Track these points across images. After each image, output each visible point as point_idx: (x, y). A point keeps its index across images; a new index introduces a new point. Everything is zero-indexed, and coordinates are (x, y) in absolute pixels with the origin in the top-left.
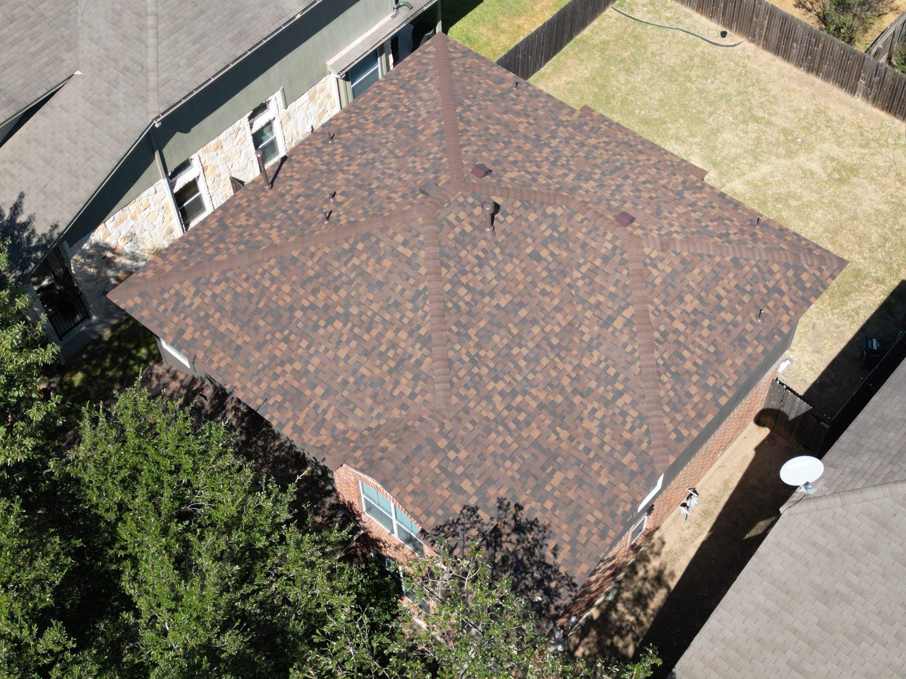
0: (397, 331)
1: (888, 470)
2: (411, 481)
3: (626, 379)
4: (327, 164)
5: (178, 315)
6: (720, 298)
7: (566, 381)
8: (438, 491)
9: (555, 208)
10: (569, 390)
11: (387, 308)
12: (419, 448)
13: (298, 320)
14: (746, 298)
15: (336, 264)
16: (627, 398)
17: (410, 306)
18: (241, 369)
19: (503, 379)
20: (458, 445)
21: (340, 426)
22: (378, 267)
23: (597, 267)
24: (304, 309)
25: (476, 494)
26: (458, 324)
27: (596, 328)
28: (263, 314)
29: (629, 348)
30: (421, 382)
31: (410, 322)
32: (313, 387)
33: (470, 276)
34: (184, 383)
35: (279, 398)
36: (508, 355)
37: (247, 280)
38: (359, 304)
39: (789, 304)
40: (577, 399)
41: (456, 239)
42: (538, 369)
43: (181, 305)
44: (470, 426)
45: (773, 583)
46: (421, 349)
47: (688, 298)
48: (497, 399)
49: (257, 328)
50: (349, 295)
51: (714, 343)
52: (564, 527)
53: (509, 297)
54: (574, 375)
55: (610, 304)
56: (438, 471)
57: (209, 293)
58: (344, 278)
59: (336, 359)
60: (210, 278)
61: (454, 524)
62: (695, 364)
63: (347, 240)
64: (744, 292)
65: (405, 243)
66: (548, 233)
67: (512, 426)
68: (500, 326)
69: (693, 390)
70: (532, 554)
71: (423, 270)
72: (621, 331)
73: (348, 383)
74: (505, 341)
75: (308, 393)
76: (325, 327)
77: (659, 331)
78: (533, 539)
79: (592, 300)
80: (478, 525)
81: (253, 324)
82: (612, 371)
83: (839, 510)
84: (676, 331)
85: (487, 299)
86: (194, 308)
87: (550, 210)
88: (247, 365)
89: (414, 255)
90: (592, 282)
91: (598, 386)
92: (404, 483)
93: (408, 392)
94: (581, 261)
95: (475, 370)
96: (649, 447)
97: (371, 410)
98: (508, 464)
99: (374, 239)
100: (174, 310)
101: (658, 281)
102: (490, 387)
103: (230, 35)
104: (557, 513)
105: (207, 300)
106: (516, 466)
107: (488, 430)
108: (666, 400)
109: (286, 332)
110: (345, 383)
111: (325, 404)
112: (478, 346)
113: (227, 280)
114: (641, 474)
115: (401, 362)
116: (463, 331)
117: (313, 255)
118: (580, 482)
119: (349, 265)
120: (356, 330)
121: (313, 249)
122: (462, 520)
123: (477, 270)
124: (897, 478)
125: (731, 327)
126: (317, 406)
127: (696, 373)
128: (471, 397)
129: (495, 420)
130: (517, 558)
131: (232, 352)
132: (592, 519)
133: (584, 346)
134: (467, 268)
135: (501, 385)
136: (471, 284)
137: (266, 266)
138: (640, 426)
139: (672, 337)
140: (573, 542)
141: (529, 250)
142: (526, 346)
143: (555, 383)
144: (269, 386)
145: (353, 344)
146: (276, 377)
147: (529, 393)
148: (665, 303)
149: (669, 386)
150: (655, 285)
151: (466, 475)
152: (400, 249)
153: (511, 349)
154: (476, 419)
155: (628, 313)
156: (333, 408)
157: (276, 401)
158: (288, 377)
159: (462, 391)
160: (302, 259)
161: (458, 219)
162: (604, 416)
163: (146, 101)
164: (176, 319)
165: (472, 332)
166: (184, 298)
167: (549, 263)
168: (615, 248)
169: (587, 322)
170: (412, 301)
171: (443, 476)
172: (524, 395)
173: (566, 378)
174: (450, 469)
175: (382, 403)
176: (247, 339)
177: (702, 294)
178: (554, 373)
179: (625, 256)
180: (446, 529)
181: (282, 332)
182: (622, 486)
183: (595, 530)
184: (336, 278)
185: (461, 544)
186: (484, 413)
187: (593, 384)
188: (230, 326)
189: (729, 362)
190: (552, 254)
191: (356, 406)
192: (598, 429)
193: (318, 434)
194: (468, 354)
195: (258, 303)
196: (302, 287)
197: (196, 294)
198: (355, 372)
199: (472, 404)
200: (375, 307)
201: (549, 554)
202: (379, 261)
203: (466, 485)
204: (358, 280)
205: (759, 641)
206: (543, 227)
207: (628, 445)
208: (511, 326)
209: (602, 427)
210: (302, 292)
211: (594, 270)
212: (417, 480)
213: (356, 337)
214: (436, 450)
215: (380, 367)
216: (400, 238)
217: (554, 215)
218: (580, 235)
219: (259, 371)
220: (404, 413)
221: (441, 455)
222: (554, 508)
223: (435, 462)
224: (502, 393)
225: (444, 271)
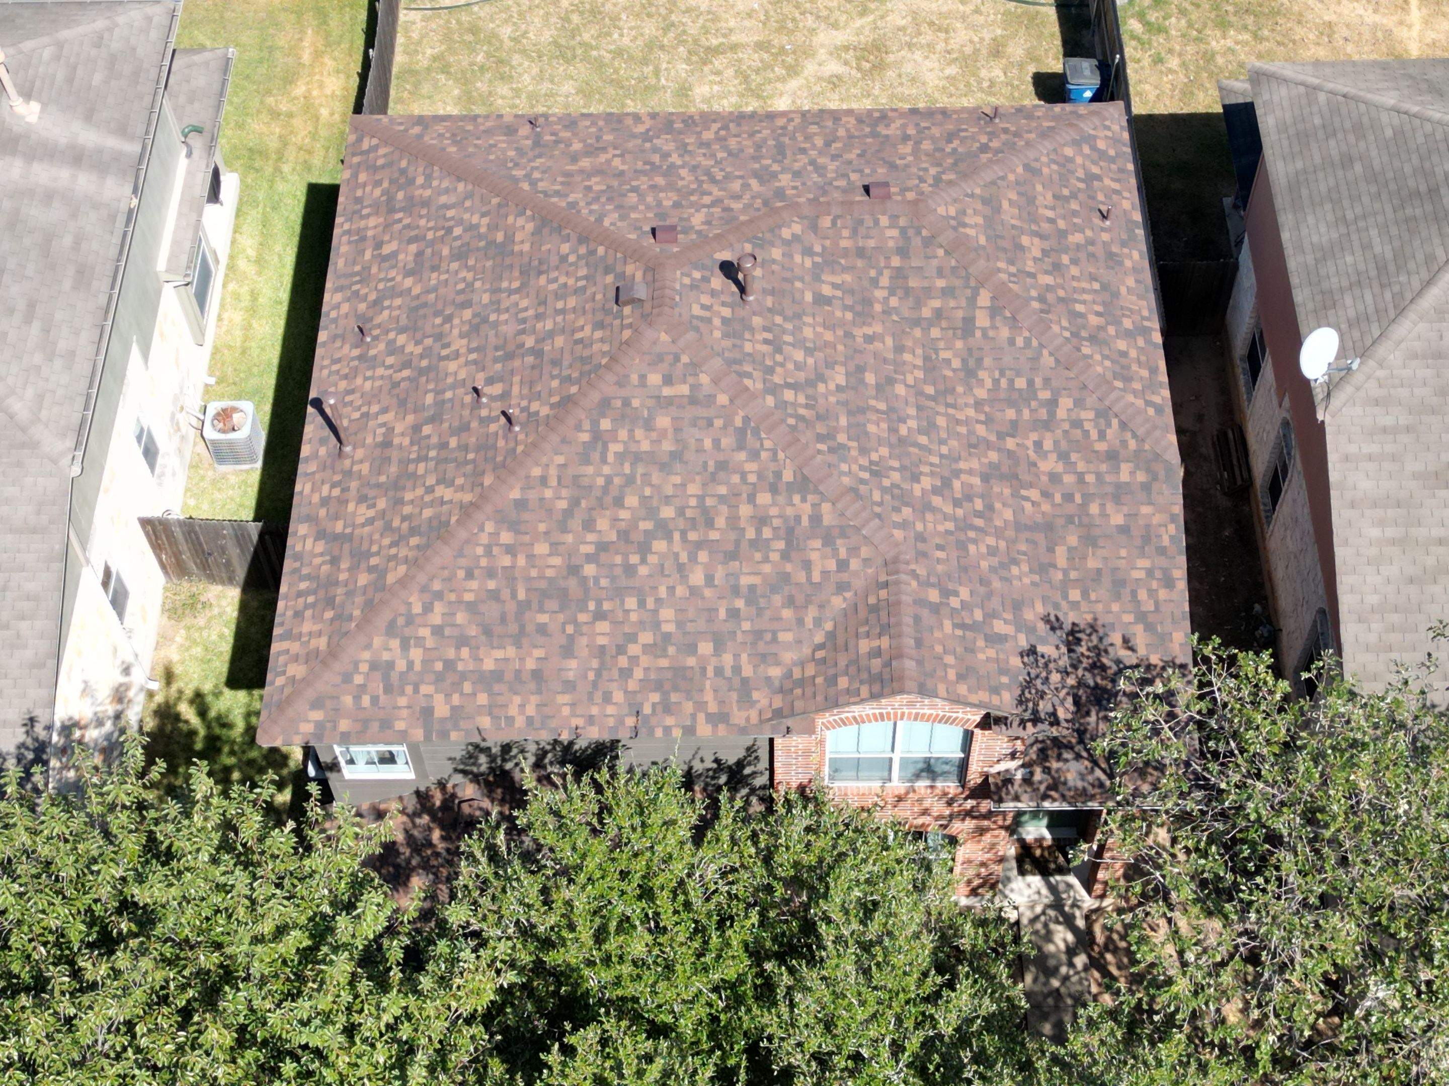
0: (751, 499)
1: (1388, 295)
2: (946, 666)
3: (1047, 381)
4: (407, 364)
5: (402, 693)
6: (1052, 221)
7: (981, 430)
8: (981, 656)
9: (789, 227)
10: (993, 438)
11: (713, 478)
12: (917, 619)
13: (596, 579)
14: (1074, 205)
15: (590, 470)
16: (1066, 403)
17: (742, 456)
18: (562, 699)
19: (921, 473)
20: (950, 586)
21: (775, 672)
22: (654, 435)
23: (898, 269)
24: (589, 558)
25: (1018, 630)
26: (821, 438)
27: (959, 344)
28: (535, 606)
29: (1020, 342)
30: (839, 542)
31: (760, 476)
32: (692, 649)
33: (779, 370)
34: (410, 810)
35: (655, 697)
36: (902, 441)
37: (470, 575)
38: (667, 500)
39: (1116, 186)
40: (1010, 444)
41: (726, 335)
42: (944, 435)
43: (394, 676)
44: (941, 554)
45: (1375, 505)
46: (804, 500)
47: (1025, 240)
48: (937, 501)
49: (542, 630)
50: (644, 499)
51: (1093, 278)
52: (1115, 607)
53: (841, 369)
54: (982, 417)
55: (952, 303)
56: (959, 632)
57: (424, 632)
58: (617, 481)
59: (694, 591)
60: (410, 610)
61: (1029, 684)
62: (1098, 314)
63: (578, 428)
64: (1067, 199)
65: (668, 380)
66: (808, 263)
67: (979, 522)
68: (862, 411)
69: (1122, 345)
70: (1104, 668)
71: (723, 399)
72: (994, 327)
73: (738, 610)
74: (884, 426)
75: (691, 661)
76: (643, 561)
77: (1033, 299)
78: (1089, 649)
79: (926, 313)
80: (1052, 666)
81: (530, 628)
82: (1021, 383)
83: (1380, 373)
84: (1049, 288)
85: (821, 388)
86: (418, 667)
87: (786, 233)
88: (569, 686)
89: (694, 387)
90: (907, 291)
91: (1019, 412)
92: (940, 673)
93: (832, 565)
94: (873, 273)
95: (886, 482)
96: (1141, 440)
97: (800, 622)
98: (1015, 570)
99: (618, 403)
100: (388, 689)
101: (982, 241)
102: (918, 492)
103: (67, 284)
104: (1093, 596)
105: (430, 643)
106: (1025, 568)
107: (962, 546)
108: (1109, 375)
109: (592, 606)
110: (734, 614)
111: (728, 659)
112: (863, 451)
113: (439, 595)
114: (1155, 478)
115: (790, 534)
116: (831, 443)
117: (544, 480)
118: (1090, 540)
119: (611, 458)
120: (692, 536)
121: (537, 472)
122: (1033, 672)
123: (779, 358)
124: (1408, 296)
125: (1090, 248)
126: (719, 671)
127: (1108, 323)
128: (911, 519)
129: (958, 528)
130: (1088, 687)
131: (532, 686)
132: (1141, 575)
133: (962, 374)
134: (769, 362)
135: (927, 482)
136: (790, 380)
137: (484, 539)
138: (1109, 425)
139: (1050, 297)
140: (1141, 617)
141: (809, 297)
142: (908, 416)
143: (974, 440)
144: (626, 692)
145: (703, 556)
146: (626, 673)
147: (961, 471)
148: (1011, 262)
149: (1098, 357)
150: (984, 248)
151: (991, 615)
152: (667, 391)
153: (896, 431)
154: (937, 540)
155: (984, 299)
156: (744, 657)
157: (654, 705)
158: (645, 661)
159: (896, 518)
160: (532, 495)
161: (704, 307)
162: (1056, 443)
163: (34, 445)
164: (402, 701)
165: (842, 438)
166: (391, 665)
167: (842, 299)
168: (903, 231)
169: (942, 345)
170: (741, 447)
171: (968, 634)
172: (958, 477)
173: (978, 426)
174: (968, 621)
175: (808, 601)
176: (538, 653)
177: (1033, 227)
178: (963, 430)
179: (924, 233)
180: (1028, 695)
181: (584, 609)
182: (1145, 510)
183: (1154, 585)
184: (606, 489)
185: (1057, 702)
186: (941, 528)
187: (1011, 414)
188: (499, 654)
189: (1123, 290)
190: (835, 286)
191: (774, 633)
192: (1061, 464)
193: (752, 704)
194: (862, 468)
195: (514, 595)
196: (564, 530)
197: (405, 645)
198: (736, 591)
199: (919, 527)
200: (693, 489)
201: (1123, 653)
202: (649, 426)
203: (999, 627)
204: (640, 470)
205: (1411, 581)
206: (798, 259)
207: (1112, 457)
208: (872, 402)
209: (1063, 456)
210: (569, 538)
211: (899, 274)
212: (950, 660)
213: (699, 545)
214: (935, 609)
215: (766, 560)
216: (654, 379)
217: (796, 237)
218: (844, 243)
219: (595, 684)
220: (848, 595)
221: (945, 611)
222: (1085, 594)
223: (948, 624)
224: (935, 491)
225: (748, 382)
